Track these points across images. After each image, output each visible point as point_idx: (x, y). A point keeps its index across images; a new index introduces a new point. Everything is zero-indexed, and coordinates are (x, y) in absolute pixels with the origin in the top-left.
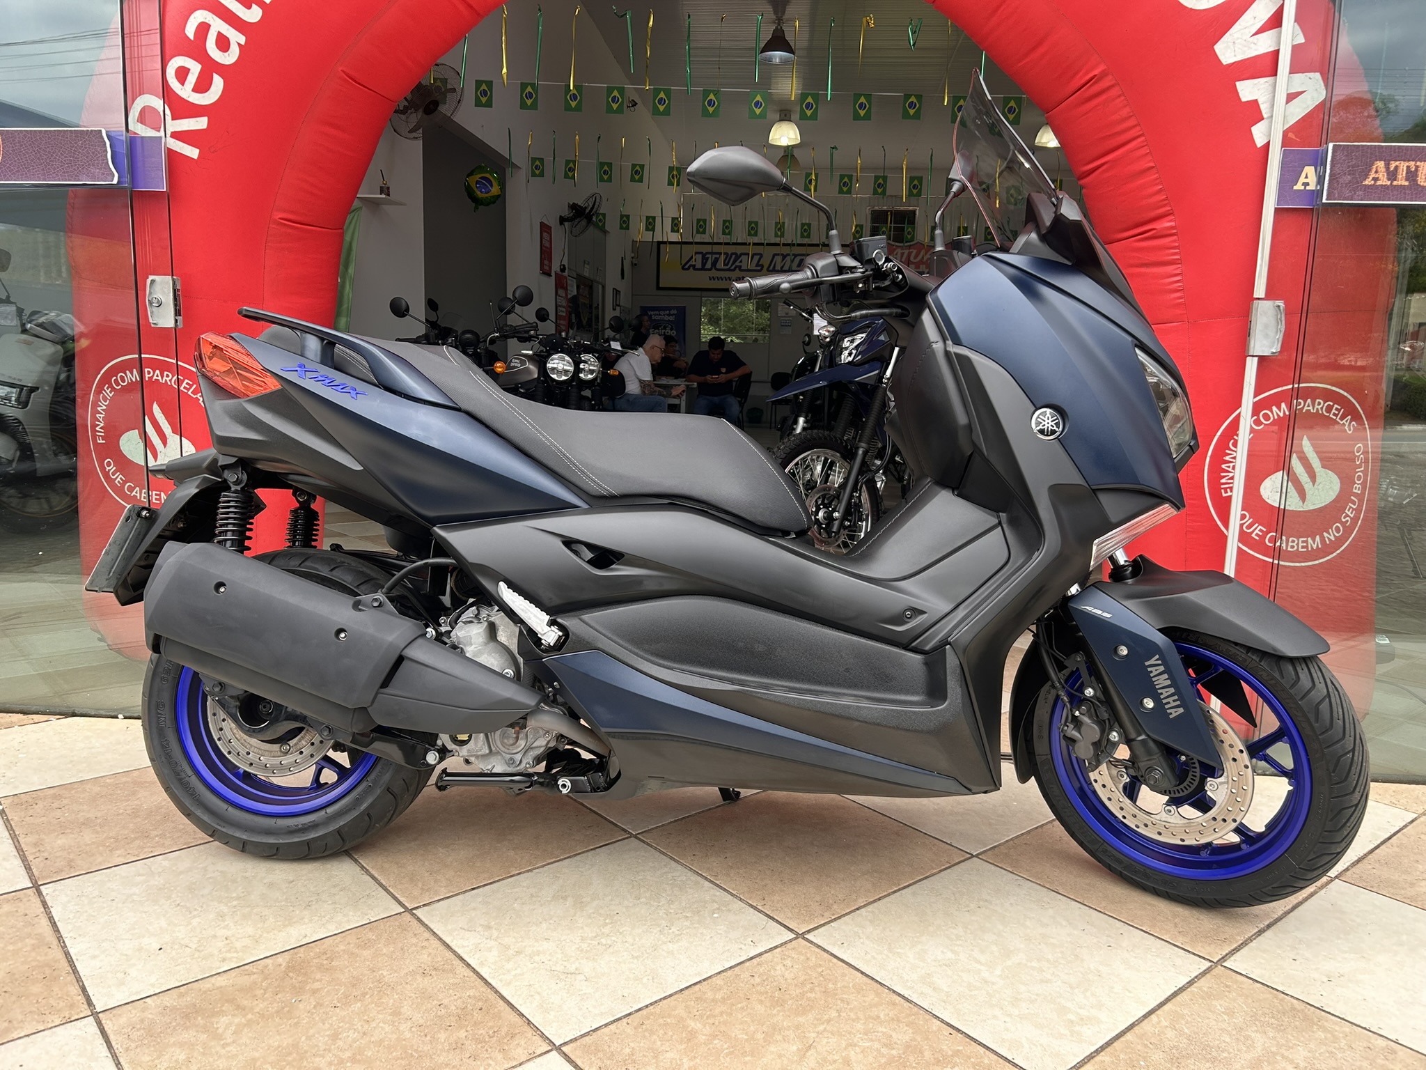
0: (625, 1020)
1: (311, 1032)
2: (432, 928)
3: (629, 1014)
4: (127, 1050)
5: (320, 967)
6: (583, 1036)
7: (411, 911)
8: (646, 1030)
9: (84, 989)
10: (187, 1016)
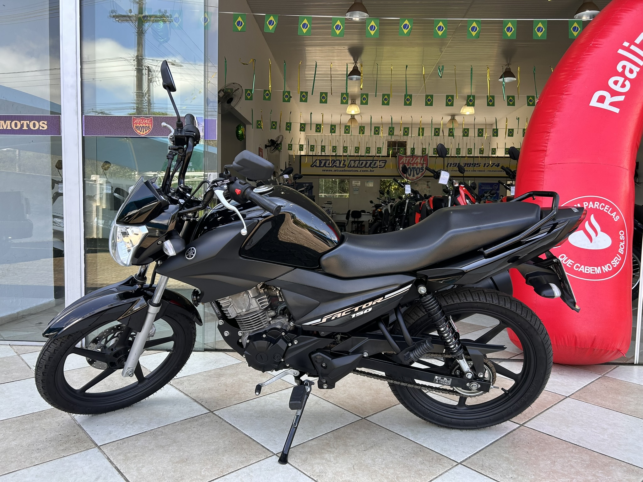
0: (478, 454)
1: (363, 459)
2: (378, 424)
3: (477, 452)
4: (299, 466)
5: (347, 437)
6: (466, 459)
7: (364, 418)
8: (489, 457)
9: (263, 446)
10: (311, 454)
